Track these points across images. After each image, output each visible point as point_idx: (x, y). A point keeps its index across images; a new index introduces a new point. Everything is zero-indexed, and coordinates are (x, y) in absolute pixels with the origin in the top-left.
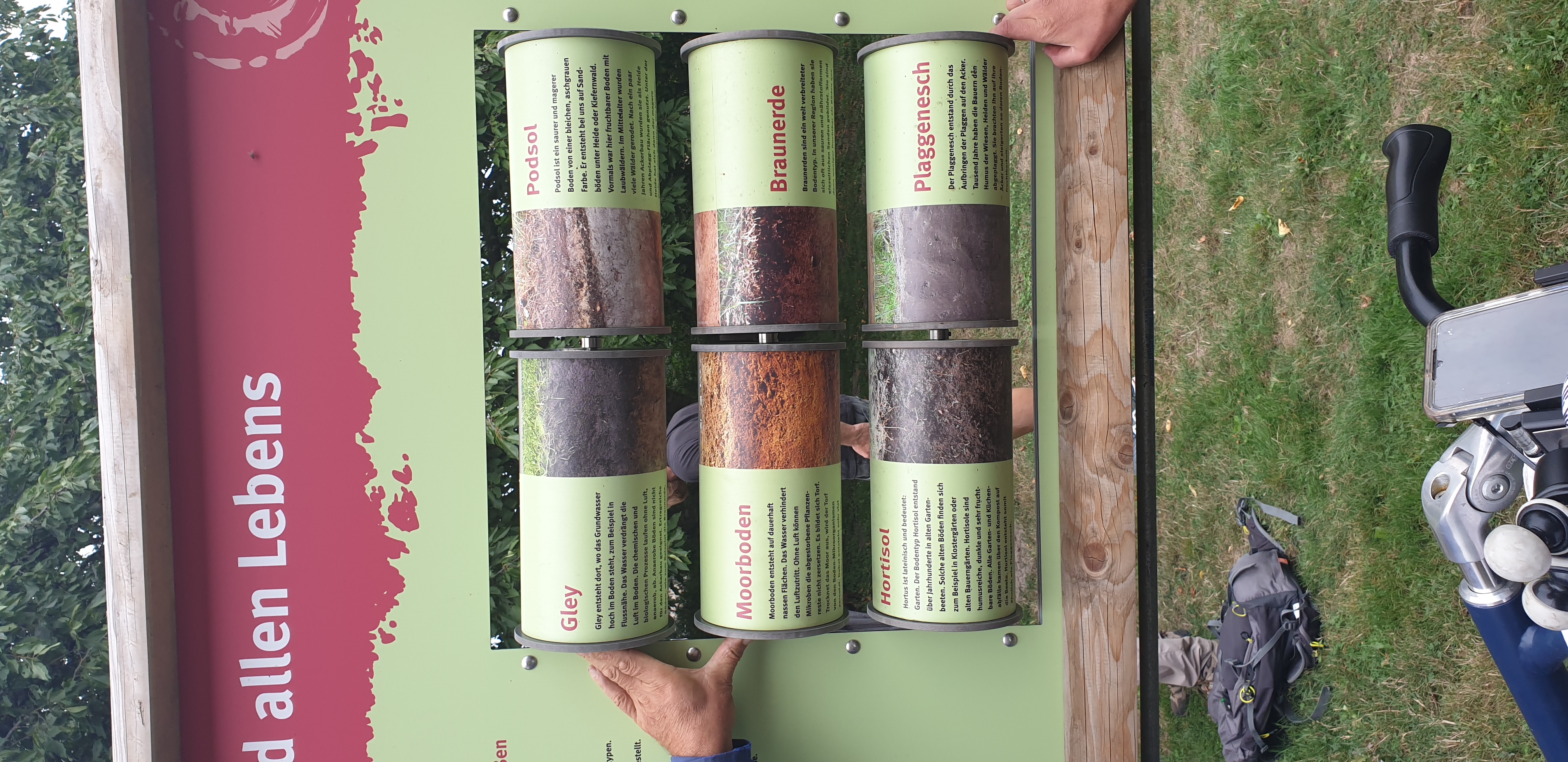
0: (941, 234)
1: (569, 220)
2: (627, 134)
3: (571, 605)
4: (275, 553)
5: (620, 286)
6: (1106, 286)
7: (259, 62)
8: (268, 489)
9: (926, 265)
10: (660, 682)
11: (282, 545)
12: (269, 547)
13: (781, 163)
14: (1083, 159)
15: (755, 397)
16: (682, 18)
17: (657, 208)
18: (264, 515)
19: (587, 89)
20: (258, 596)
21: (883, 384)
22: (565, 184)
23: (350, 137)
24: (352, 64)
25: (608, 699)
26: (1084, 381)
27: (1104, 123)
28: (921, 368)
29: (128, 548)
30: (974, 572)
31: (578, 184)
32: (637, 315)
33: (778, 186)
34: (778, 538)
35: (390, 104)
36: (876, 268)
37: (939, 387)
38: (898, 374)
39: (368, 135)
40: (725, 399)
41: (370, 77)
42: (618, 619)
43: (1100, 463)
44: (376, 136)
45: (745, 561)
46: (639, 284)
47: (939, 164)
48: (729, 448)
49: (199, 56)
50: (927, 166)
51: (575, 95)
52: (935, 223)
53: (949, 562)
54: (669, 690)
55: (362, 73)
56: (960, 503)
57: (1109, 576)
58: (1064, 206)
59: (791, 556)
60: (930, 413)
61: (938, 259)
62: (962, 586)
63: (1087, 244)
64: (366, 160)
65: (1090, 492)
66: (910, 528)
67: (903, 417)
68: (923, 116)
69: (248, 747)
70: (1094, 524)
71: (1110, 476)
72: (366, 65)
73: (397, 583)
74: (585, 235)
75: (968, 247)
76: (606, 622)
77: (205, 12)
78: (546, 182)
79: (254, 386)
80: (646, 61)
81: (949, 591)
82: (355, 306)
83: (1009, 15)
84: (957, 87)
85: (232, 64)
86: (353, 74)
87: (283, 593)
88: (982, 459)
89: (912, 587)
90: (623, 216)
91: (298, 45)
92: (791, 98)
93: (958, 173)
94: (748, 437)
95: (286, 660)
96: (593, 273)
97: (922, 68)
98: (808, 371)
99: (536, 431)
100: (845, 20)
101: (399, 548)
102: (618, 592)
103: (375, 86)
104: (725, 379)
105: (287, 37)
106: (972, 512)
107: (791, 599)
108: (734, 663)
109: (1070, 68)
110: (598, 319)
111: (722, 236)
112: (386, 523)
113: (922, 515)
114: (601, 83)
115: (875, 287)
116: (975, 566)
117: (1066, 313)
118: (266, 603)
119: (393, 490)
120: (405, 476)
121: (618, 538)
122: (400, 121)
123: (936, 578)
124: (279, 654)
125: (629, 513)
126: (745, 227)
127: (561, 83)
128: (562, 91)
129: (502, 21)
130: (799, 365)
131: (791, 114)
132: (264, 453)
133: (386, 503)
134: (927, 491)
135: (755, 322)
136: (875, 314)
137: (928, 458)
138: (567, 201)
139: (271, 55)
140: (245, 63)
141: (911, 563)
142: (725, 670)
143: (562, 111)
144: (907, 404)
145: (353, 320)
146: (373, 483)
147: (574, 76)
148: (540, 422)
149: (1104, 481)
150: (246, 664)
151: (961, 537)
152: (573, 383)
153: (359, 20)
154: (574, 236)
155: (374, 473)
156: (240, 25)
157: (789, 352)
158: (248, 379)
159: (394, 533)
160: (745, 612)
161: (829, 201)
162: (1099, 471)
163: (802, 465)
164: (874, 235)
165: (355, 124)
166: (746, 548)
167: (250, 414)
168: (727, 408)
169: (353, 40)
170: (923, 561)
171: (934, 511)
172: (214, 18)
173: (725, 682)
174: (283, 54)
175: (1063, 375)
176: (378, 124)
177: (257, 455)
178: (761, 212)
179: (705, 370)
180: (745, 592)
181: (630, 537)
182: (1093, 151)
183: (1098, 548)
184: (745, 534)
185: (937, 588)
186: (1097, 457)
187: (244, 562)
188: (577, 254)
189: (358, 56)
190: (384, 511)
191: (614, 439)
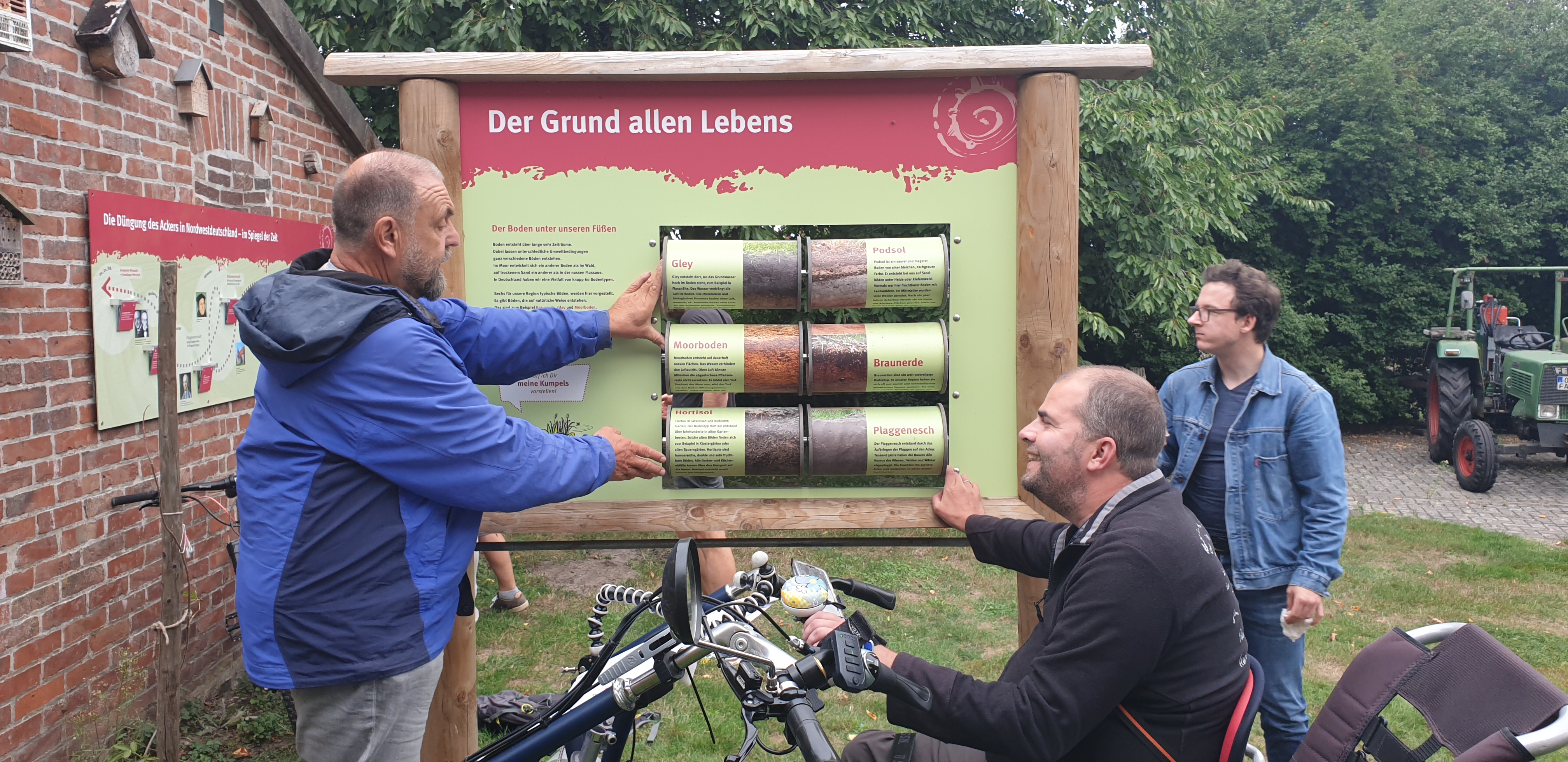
0: (854, 438)
1: (861, 266)
2: (901, 293)
3: (684, 265)
4: (708, 127)
5: (831, 289)
6: (828, 518)
7: (936, 126)
8: (738, 126)
9: (840, 431)
10: (647, 304)
11: (712, 131)
12: (711, 125)
13: (887, 364)
14: (889, 508)
15: (778, 351)
16: (956, 320)
17: (867, 306)
18: (726, 123)
19: (921, 276)
20: (688, 119)
21: (782, 412)
22: (878, 265)
23: (901, 166)
24: (935, 168)
25: (636, 279)
26: (782, 508)
27: (905, 517)
28: (790, 429)
29: (716, 66)
30: (693, 452)
31: (878, 271)
32: (817, 296)
33: (877, 363)
34: (712, 361)
35: (916, 185)
36: (838, 411)
37: (781, 438)
38: (787, 419)
39: (902, 174)
40: (777, 337)
41: (929, 176)
42: (676, 286)
43: (743, 515)
44: (901, 178)
45: (701, 345)
46: (832, 297)
47: (887, 438)
48: (754, 339)
49: (939, 99)
50: (886, 432)
51: (919, 270)
52: (859, 436)
53: (699, 441)
54: (644, 309)
55: (930, 172)
56: (726, 447)
57: (689, 518)
58: (866, 501)
59: (703, 367)
60: (768, 433)
61: (842, 438)
62: (687, 447)
63: (848, 510)
64: (891, 173)
65: (729, 510)
66: (714, 423)
67: (767, 421)
68: (909, 431)
69: (617, 112)
70: (714, 512)
71: (736, 520)
72: (935, 174)
73: (692, 183)
74: (855, 274)
75: (847, 451)
76: (676, 280)
77: (959, 102)
78: (879, 256)
79: (786, 120)
80: (935, 302)
81: (685, 441)
82: (823, 167)
83: (959, 476)
84: (922, 447)
85: (935, 114)
86: (930, 168)
87: (689, 130)
88: (747, 457)
89: (686, 424)
90: (863, 291)
91: (944, 143)
92: (917, 369)
93: (882, 446)
94: (759, 348)
95: (658, 131)
96: (836, 277)
97: (931, 430)
98: (790, 377)
99: (764, 249)
100: (956, 397)
101: (709, 184)
102: (689, 286)
103: (925, 178)
104: (786, 337)
105: (946, 137)
106: (722, 452)
107: (683, 367)
108: (652, 340)
109: (932, 504)
110: (816, 279)
111: (854, 336)
112: (721, 179)
113: (721, 429)
114: (924, 282)
115: (829, 410)
116: (696, 453)
117: (815, 501)
118: (685, 122)
119: (736, 182)
120: (743, 188)
121: (714, 286)
122: (908, 189)
123: (691, 435)
124: (660, 128)
125: (725, 291)
126: (858, 347)
127: (924, 264)
128: (920, 265)
129: (953, 237)
130: (793, 372)
131: (910, 369)
132: (755, 124)
133: (730, 179)
134: (731, 432)
135: (814, 351)
136: (816, 410)
137: (747, 431)
138: (870, 266)
139: (939, 131)
140: (935, 119)
141: (697, 424)
142: (649, 335)
143: (911, 264)
144: (773, 423)
145: (816, 166)
146: (740, 173)
147: (927, 270)
148: (768, 251)
149: (735, 517)
150: (656, 112)
151: (710, 447)
152: (786, 267)
153: (955, 171)
154: (854, 269)
155: (744, 174)
156: (953, 117)
157: (799, 367)
158: (789, 117)
159: (716, 182)
160: (677, 345)
161: (870, 389)
162: (739, 514)
163: (746, 373)
164: (854, 410)
165: (907, 168)
166: (707, 346)
167: (774, 118)
168: (772, 339)
169: (946, 168)
170: (699, 429)
171: (722, 435)
172: (957, 106)
173: (644, 335)
174: (940, 137)
175: (785, 500)
176: (907, 179)
177: (754, 121)
178: (865, 354)
179: (790, 328)
180: (686, 346)
181: (714, 291)
182: (892, 513)
183: (702, 514)
184: (714, 346)
185: (686, 435)
186: (745, 514)
187: (704, 113)
188: (846, 270)
189: (939, 171)
190: (726, 178)
191: (760, 285)
